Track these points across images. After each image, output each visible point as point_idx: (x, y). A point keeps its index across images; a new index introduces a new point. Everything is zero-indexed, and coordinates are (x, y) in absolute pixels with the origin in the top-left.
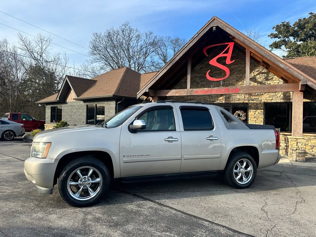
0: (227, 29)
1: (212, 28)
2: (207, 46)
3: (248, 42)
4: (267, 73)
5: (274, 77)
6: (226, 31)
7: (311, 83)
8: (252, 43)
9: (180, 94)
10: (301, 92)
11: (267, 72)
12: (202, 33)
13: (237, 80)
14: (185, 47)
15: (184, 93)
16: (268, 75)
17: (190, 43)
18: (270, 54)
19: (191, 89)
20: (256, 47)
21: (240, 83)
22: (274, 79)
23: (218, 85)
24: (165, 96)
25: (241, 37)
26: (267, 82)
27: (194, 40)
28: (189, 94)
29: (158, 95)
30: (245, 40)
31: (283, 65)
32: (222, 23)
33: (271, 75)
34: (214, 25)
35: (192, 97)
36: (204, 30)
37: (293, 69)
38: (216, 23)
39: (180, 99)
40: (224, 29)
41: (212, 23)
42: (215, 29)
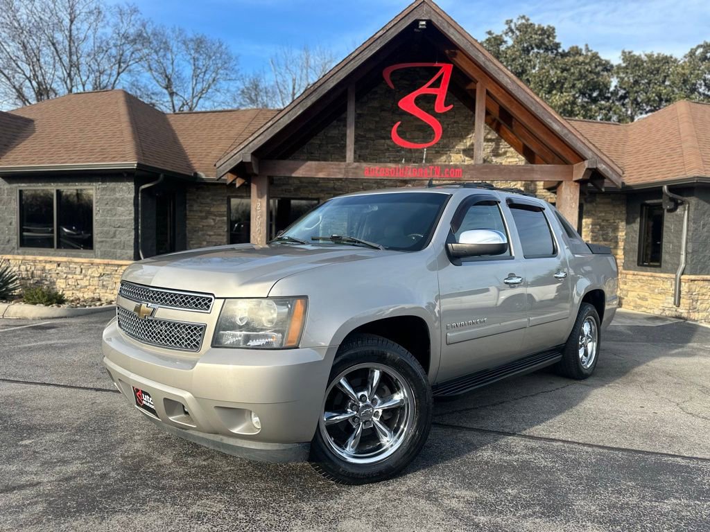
0: (452, 30)
1: (416, 22)
2: (395, 63)
3: (495, 67)
4: (497, 142)
5: (509, 149)
6: (449, 34)
7: (604, 166)
8: (501, 70)
9: (329, 175)
10: (576, 184)
11: (497, 139)
12: (392, 30)
13: (437, 152)
14: (351, 58)
15: (339, 173)
16: (498, 145)
17: (365, 49)
18: (535, 100)
19: (356, 164)
20: (509, 82)
21: (444, 158)
22: (508, 154)
23: (397, 159)
24: (287, 175)
25: (480, 55)
26: (494, 160)
27: (374, 45)
28: (350, 174)
29: (270, 174)
30: (487, 63)
31: (558, 125)
32: (441, 16)
33: (504, 146)
34: (423, 16)
35: (338, 184)
36: (399, 24)
37: (575, 136)
38: (427, 13)
39: (307, 187)
40: (445, 31)
41: (418, 9)
42: (425, 27)
